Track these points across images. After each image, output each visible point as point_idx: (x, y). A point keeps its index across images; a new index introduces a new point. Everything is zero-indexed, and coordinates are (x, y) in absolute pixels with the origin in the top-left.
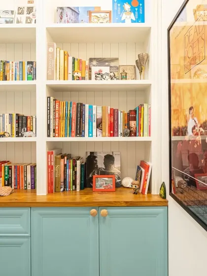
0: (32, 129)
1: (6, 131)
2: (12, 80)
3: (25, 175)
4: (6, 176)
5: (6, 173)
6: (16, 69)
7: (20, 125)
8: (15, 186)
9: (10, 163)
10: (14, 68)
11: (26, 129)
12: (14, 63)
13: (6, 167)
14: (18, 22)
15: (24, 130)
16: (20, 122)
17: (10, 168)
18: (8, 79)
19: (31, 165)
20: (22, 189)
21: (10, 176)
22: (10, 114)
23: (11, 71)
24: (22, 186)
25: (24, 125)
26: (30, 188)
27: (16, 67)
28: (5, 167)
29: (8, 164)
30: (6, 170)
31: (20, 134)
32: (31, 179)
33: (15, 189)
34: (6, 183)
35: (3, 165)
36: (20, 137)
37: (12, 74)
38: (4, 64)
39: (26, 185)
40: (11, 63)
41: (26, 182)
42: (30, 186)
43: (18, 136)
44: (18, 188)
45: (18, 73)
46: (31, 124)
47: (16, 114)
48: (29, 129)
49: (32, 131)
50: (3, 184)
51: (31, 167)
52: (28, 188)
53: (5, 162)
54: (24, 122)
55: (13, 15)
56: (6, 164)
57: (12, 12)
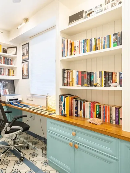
0: (116, 81)
1: (97, 83)
2: (102, 49)
3: (111, 113)
4: (97, 111)
5: (97, 110)
6: (104, 41)
7: (107, 79)
8: (103, 119)
9: (99, 103)
10: (103, 41)
11: (111, 81)
12: (103, 37)
13: (98, 106)
14: (105, 9)
15: (110, 82)
16: (107, 76)
17: (100, 107)
18: (99, 49)
19: (116, 107)
20: (109, 123)
21: (100, 112)
22: (100, 72)
23: (101, 43)
24: (109, 120)
25: (110, 78)
26: (115, 123)
27: (104, 40)
28: (96, 105)
29: (98, 104)
30: (97, 107)
31: (107, 85)
32: (116, 117)
33: (103, 121)
34: (97, 116)
35: (95, 104)
36: (107, 86)
37: (102, 46)
38: (96, 40)
39: (111, 120)
40: (101, 38)
41: (112, 118)
42: (115, 122)
43: (106, 86)
44: (106, 121)
45: (106, 44)
46: (116, 78)
47: (105, 72)
48: (114, 81)
49: (117, 82)
50: (95, 117)
51: (116, 108)
52: (113, 123)
53: (96, 102)
54: (110, 76)
55: (102, 7)
56: (97, 104)
57: (101, 5)
